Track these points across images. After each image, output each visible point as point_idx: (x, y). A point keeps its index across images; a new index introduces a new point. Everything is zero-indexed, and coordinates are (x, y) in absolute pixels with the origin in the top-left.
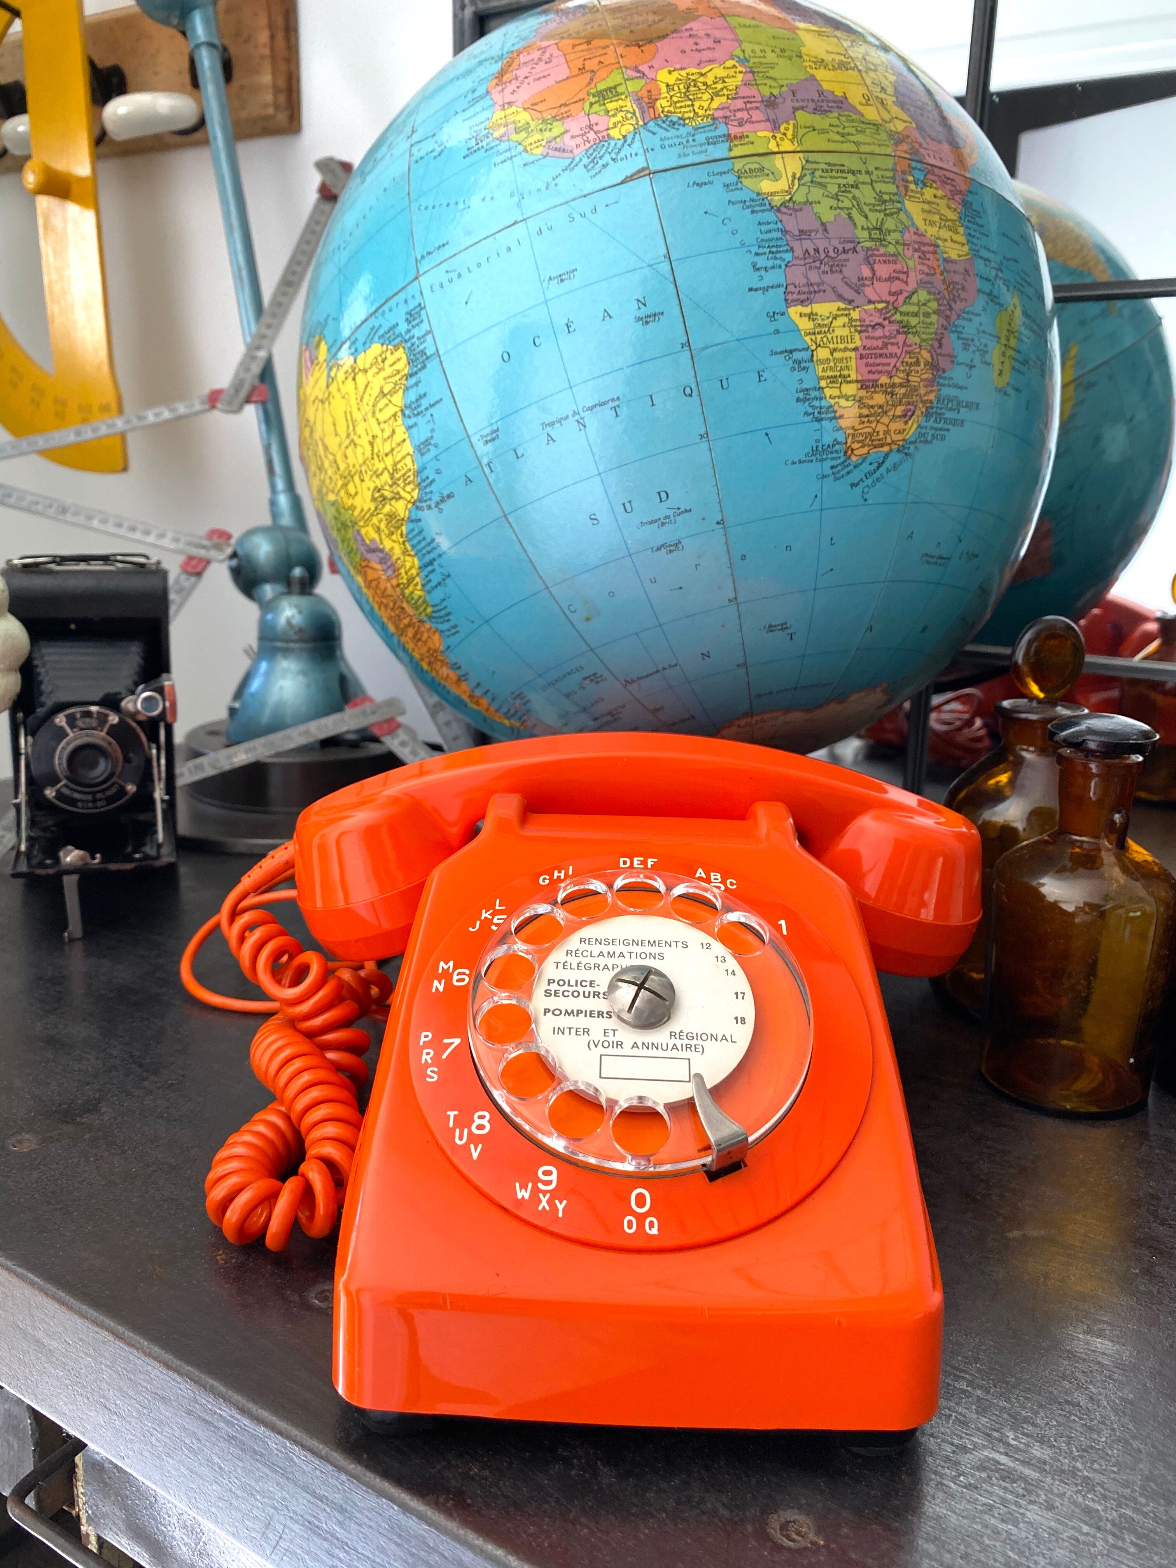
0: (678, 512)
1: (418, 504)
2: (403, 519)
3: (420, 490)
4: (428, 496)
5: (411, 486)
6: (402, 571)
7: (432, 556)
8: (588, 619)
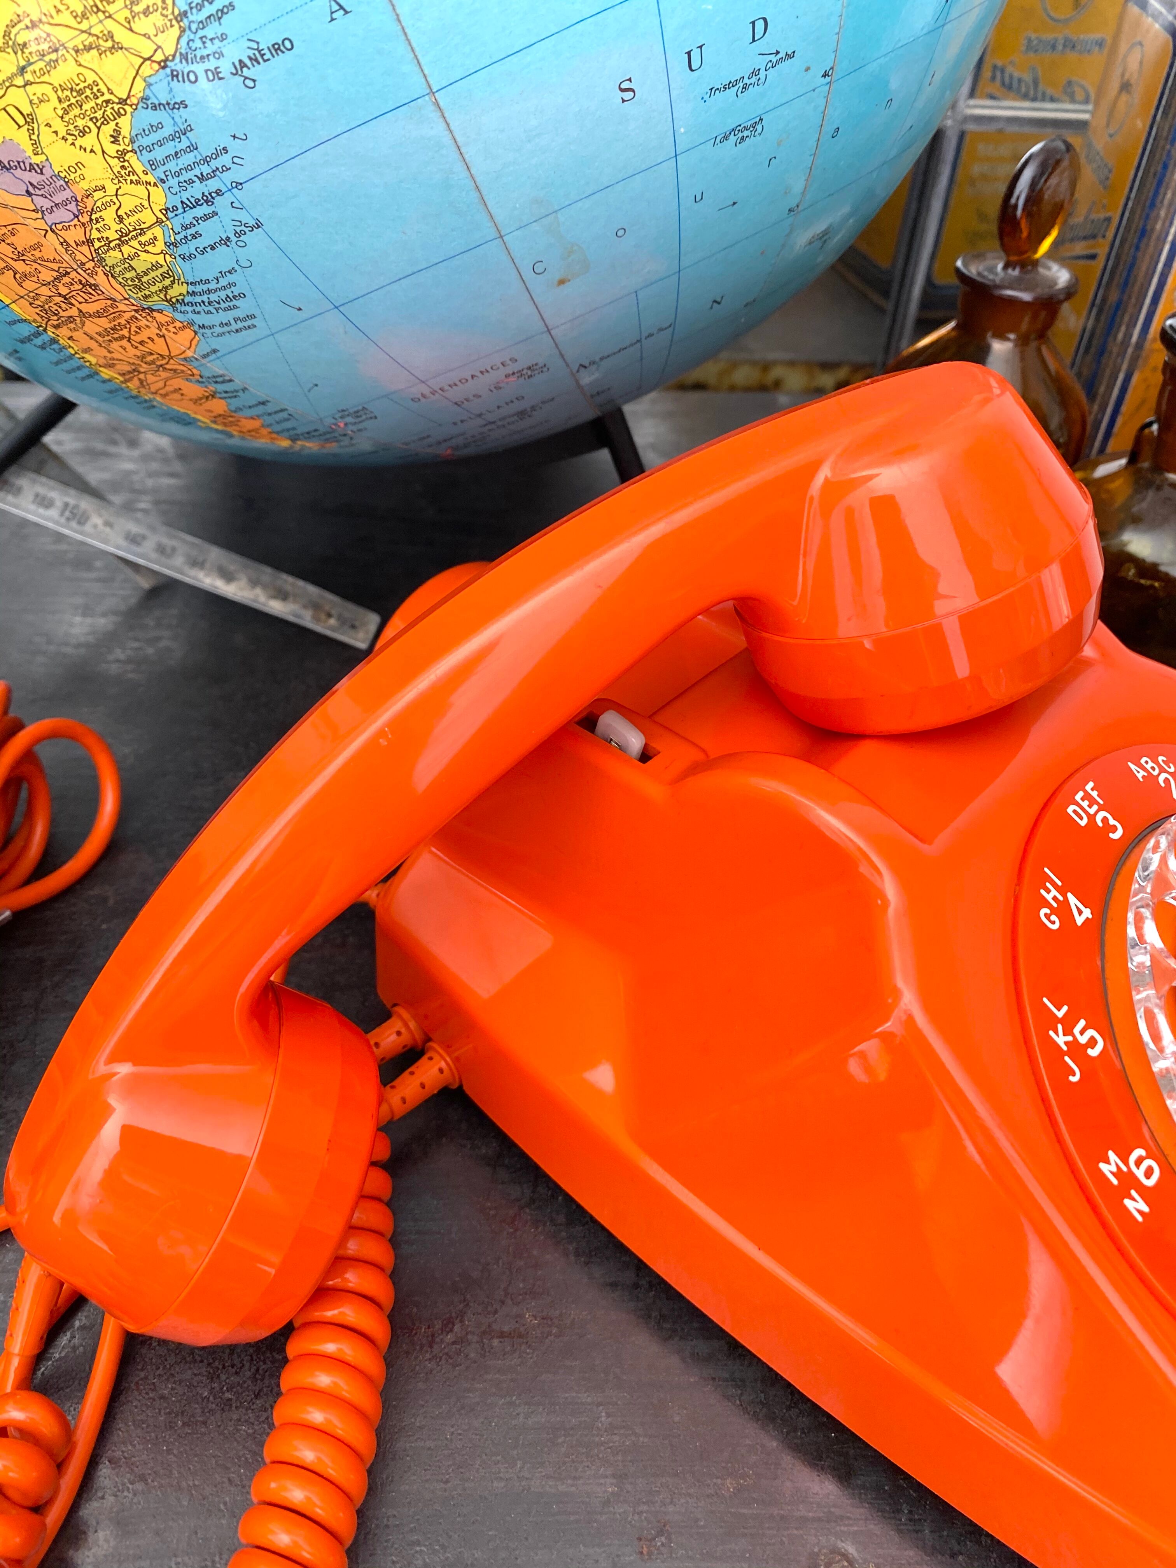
0: (774, 59)
1: (176, 65)
2: (123, 102)
3: (183, 31)
4: (211, 48)
5: (156, 18)
6: (109, 215)
7: (213, 185)
8: (562, 282)
